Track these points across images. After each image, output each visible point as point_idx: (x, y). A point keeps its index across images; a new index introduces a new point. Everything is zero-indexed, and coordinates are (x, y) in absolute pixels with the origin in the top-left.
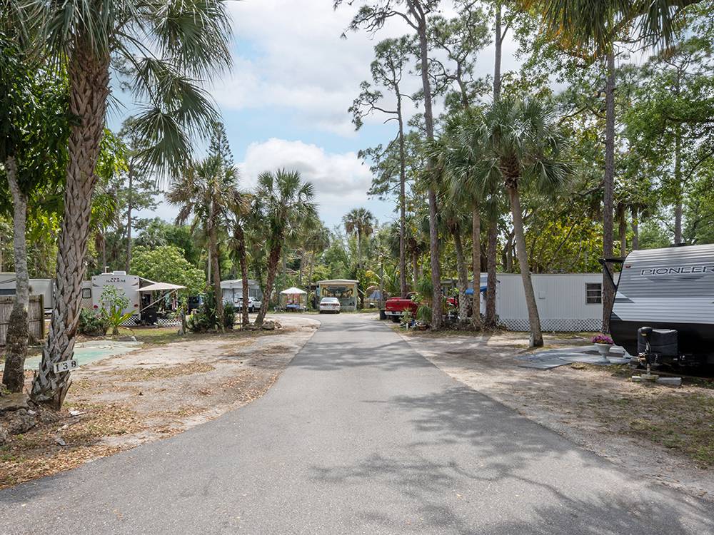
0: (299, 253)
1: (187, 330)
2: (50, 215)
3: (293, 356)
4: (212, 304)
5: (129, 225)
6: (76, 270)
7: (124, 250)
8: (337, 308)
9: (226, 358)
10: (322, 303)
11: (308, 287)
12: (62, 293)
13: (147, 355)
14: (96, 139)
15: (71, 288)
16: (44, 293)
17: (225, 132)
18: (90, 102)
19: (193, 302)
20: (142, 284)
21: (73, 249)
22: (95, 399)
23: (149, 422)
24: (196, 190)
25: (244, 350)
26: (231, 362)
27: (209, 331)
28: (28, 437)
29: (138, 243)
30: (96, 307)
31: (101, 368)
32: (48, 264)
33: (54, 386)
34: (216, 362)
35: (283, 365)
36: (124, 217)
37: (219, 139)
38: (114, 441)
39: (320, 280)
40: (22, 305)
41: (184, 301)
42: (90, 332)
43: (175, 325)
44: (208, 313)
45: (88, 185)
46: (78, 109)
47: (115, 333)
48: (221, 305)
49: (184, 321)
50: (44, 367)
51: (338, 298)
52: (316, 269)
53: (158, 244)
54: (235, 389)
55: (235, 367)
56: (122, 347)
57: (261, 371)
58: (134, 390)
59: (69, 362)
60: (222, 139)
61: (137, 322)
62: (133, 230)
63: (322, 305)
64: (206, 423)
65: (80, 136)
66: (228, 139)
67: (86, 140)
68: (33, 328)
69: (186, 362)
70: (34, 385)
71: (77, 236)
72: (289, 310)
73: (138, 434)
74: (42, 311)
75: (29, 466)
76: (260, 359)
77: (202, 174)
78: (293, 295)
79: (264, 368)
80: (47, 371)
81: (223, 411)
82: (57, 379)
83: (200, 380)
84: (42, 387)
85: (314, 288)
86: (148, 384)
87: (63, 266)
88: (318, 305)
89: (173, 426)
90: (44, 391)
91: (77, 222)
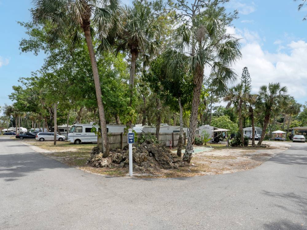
0: (283, 115)
1: (229, 145)
2: (188, 111)
3: (271, 158)
4: (239, 136)
5: (211, 109)
6: (194, 126)
7: (209, 118)
8: (303, 140)
9: (242, 156)
10: (294, 137)
11: (287, 130)
12: (191, 132)
13: (215, 152)
14: (200, 90)
15: (193, 131)
16: (186, 132)
17: (248, 70)
18: (199, 80)
19: (233, 135)
20: (214, 129)
21: (194, 120)
22: (198, 162)
23: (213, 170)
24: (234, 96)
25: (250, 154)
26: (243, 157)
27: (238, 146)
28: (183, 168)
29: (214, 115)
30: (200, 136)
31: (200, 155)
32: (187, 123)
33: (188, 157)
34: (238, 156)
35: (266, 160)
36: (209, 106)
37: (245, 73)
38: (203, 173)
39: (295, 127)
40: (181, 135)
41: (229, 135)
42: (198, 144)
43: (225, 143)
44: (238, 139)
45: (198, 103)
46: (196, 82)
47: (205, 145)
48: (243, 137)
49: (228, 142)
50: (186, 152)
51: (304, 135)
52: (293, 122)
53: (221, 115)
54: (243, 165)
55: (245, 159)
56: (207, 149)
57: (255, 161)
58: (209, 161)
59: (192, 151)
60: (246, 73)
61: (212, 142)
62: (212, 111)
63: (294, 138)
64: (230, 173)
65: (196, 90)
66: (249, 73)
67: (197, 91)
68: (183, 142)
69: (227, 155)
70: (184, 156)
71: (195, 117)
72: (276, 140)
73: (209, 172)
74: (185, 137)
75: (183, 174)
76: (256, 157)
77: (236, 90)
78: (279, 134)
79: (256, 160)
80: (187, 153)
81: (237, 171)
82: (189, 155)
83: (231, 161)
84: (186, 157)
85: (290, 131)
86: (214, 160)
87: (191, 125)
88: (292, 138)
89: (219, 172)
90: (186, 158)
91: (195, 113)
